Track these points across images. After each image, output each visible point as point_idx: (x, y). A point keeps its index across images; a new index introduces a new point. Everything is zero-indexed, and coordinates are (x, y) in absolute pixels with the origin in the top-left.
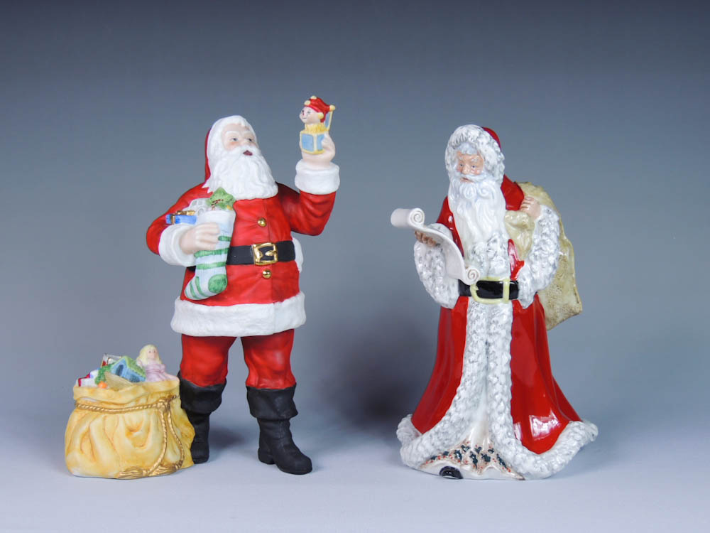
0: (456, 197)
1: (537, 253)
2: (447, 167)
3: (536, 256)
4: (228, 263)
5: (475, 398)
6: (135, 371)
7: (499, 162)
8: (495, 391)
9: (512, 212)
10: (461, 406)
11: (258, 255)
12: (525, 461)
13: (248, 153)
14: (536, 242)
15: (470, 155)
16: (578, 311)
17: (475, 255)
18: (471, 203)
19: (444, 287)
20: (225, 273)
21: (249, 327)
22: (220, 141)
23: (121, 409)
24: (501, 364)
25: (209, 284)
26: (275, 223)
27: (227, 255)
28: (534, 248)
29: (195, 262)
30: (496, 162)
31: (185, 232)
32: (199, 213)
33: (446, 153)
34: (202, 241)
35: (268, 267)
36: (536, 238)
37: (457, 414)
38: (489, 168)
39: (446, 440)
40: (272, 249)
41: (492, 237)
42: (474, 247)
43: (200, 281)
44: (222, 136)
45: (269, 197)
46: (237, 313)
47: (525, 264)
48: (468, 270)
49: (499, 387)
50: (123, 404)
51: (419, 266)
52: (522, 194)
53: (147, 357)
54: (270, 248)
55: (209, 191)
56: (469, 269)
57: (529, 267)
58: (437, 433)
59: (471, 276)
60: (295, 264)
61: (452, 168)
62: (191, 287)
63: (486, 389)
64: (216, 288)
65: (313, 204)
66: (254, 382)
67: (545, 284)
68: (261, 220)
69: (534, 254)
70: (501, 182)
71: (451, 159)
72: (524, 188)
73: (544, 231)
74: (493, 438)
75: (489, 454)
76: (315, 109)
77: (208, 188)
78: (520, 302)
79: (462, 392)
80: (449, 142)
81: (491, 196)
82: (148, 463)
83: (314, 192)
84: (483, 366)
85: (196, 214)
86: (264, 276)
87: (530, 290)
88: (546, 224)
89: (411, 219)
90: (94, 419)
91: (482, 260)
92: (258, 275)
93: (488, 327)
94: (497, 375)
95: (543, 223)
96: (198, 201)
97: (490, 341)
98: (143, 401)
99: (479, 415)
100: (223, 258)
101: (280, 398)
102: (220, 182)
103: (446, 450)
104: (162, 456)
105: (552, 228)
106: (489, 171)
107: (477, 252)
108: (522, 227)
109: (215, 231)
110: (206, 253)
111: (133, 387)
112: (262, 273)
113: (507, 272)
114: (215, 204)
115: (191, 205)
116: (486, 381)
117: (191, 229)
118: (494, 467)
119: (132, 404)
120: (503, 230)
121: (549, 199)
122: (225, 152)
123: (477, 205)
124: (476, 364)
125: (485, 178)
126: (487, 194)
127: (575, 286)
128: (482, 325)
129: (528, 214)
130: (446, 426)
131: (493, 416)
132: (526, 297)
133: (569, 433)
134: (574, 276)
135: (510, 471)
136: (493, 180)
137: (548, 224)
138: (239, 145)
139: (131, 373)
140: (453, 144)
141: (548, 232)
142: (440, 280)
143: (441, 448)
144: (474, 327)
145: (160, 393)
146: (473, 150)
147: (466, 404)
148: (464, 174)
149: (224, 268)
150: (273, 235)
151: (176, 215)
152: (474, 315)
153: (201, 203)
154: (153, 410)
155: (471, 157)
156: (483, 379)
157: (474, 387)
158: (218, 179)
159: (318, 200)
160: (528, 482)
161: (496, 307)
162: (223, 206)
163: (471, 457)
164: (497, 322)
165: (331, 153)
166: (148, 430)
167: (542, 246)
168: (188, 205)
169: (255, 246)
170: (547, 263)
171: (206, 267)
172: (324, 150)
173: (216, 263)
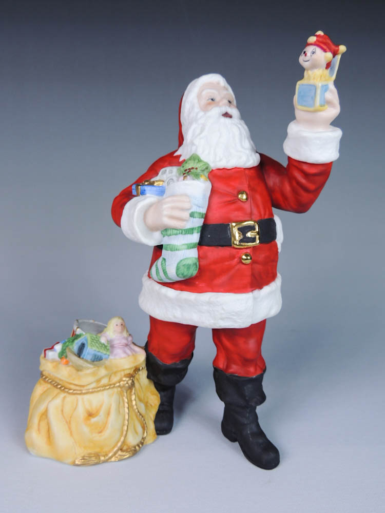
4: (200, 244)
6: (97, 350)
11: (237, 235)
13: (227, 115)
20: (197, 257)
21: (222, 319)
22: (196, 101)
23: (80, 391)
25: (178, 269)
26: (258, 197)
27: (199, 234)
29: (162, 241)
31: (150, 206)
32: (168, 184)
34: (172, 217)
35: (248, 251)
40: (254, 229)
43: (167, 263)
44: (199, 96)
45: (251, 166)
46: (209, 303)
50: (83, 386)
53: (113, 331)
54: (251, 228)
55: (181, 159)
60: (276, 245)
62: (157, 269)
64: (185, 274)
65: (306, 175)
66: (222, 365)
68: (242, 194)
76: (322, 48)
77: (179, 156)
82: (106, 449)
83: (311, 160)
85: (165, 184)
86: (244, 261)
90: (53, 398)
92: (236, 260)
96: (168, 169)
98: (105, 381)
100: (195, 238)
101: (250, 386)
102: (194, 148)
104: (122, 439)
109: (187, 205)
110: (175, 232)
111: (94, 369)
112: (241, 258)
114: (187, 173)
115: (160, 173)
117: (159, 202)
119: (94, 385)
122: (202, 114)
138: (218, 105)
139: (93, 352)
145: (124, 370)
149: (196, 249)
150: (255, 211)
151: (143, 185)
153: (171, 172)
154: (116, 390)
158: (192, 144)
159: (313, 171)
162: (197, 176)
165: (334, 111)
166: (108, 414)
168: (157, 174)
169: (234, 224)
171: (173, 249)
172: (326, 106)
173: (187, 244)
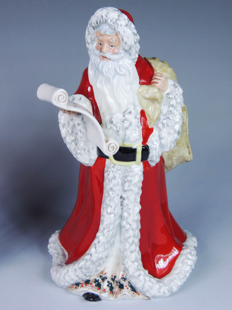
0: (95, 72)
1: (165, 121)
2: (87, 45)
3: (163, 124)
5: (112, 241)
7: (135, 43)
8: (128, 235)
9: (145, 87)
10: (100, 249)
12: (151, 288)
14: (164, 112)
15: (109, 36)
16: (189, 159)
17: (112, 125)
18: (109, 79)
19: (85, 150)
24: (133, 214)
28: (162, 117)
30: (133, 43)
33: (87, 33)
36: (165, 109)
37: (97, 255)
38: (127, 48)
39: (88, 272)
41: (128, 109)
42: (112, 118)
47: (154, 131)
48: (108, 144)
49: (131, 233)
51: (64, 132)
52: (152, 69)
56: (109, 142)
57: (157, 133)
58: (81, 268)
59: (111, 149)
61: (92, 47)
63: (120, 232)
67: (171, 147)
69: (162, 123)
70: (136, 61)
71: (91, 38)
72: (154, 63)
73: (171, 103)
74: (126, 270)
75: (122, 282)
78: (149, 162)
79: (101, 237)
80: (90, 22)
81: (128, 73)
84: (118, 215)
87: (159, 153)
88: (173, 97)
89: (55, 99)
91: (118, 129)
93: (123, 185)
94: (130, 223)
95: (171, 96)
97: (124, 196)
99: (114, 252)
103: (88, 278)
105: (179, 100)
106: (126, 51)
107: (114, 122)
108: (153, 100)
113: (140, 139)
116: (120, 226)
118: (127, 293)
120: (137, 103)
121: (174, 74)
123: (115, 81)
124: (112, 215)
125: (122, 57)
126: (124, 71)
127: (188, 140)
128: (118, 183)
129: (158, 89)
130: (88, 263)
131: (125, 254)
132: (154, 159)
133: (184, 259)
134: (187, 133)
135: (139, 294)
136: (130, 59)
137: (175, 97)
140: (93, 25)
141: (175, 104)
142: (81, 144)
143: (83, 278)
144: (111, 185)
146: (112, 31)
147: (104, 246)
148: (104, 53)
152: (111, 175)
155: (110, 38)
156: (118, 225)
157: (111, 233)
160: (153, 300)
161: (130, 168)
163: (108, 285)
164: (131, 181)
167: (170, 116)
170: (172, 130)
